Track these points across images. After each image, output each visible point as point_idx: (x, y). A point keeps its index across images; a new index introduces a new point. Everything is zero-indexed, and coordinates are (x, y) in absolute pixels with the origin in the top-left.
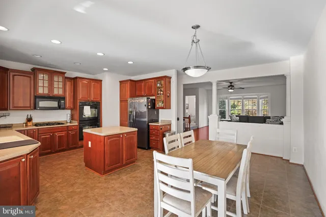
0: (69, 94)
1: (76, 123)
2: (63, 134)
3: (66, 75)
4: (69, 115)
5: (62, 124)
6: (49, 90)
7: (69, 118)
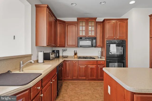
0: (99, 34)
1: (104, 59)
2: (94, 66)
3: (97, 20)
4: (100, 52)
5: (94, 58)
6: (86, 33)
7: (100, 54)
